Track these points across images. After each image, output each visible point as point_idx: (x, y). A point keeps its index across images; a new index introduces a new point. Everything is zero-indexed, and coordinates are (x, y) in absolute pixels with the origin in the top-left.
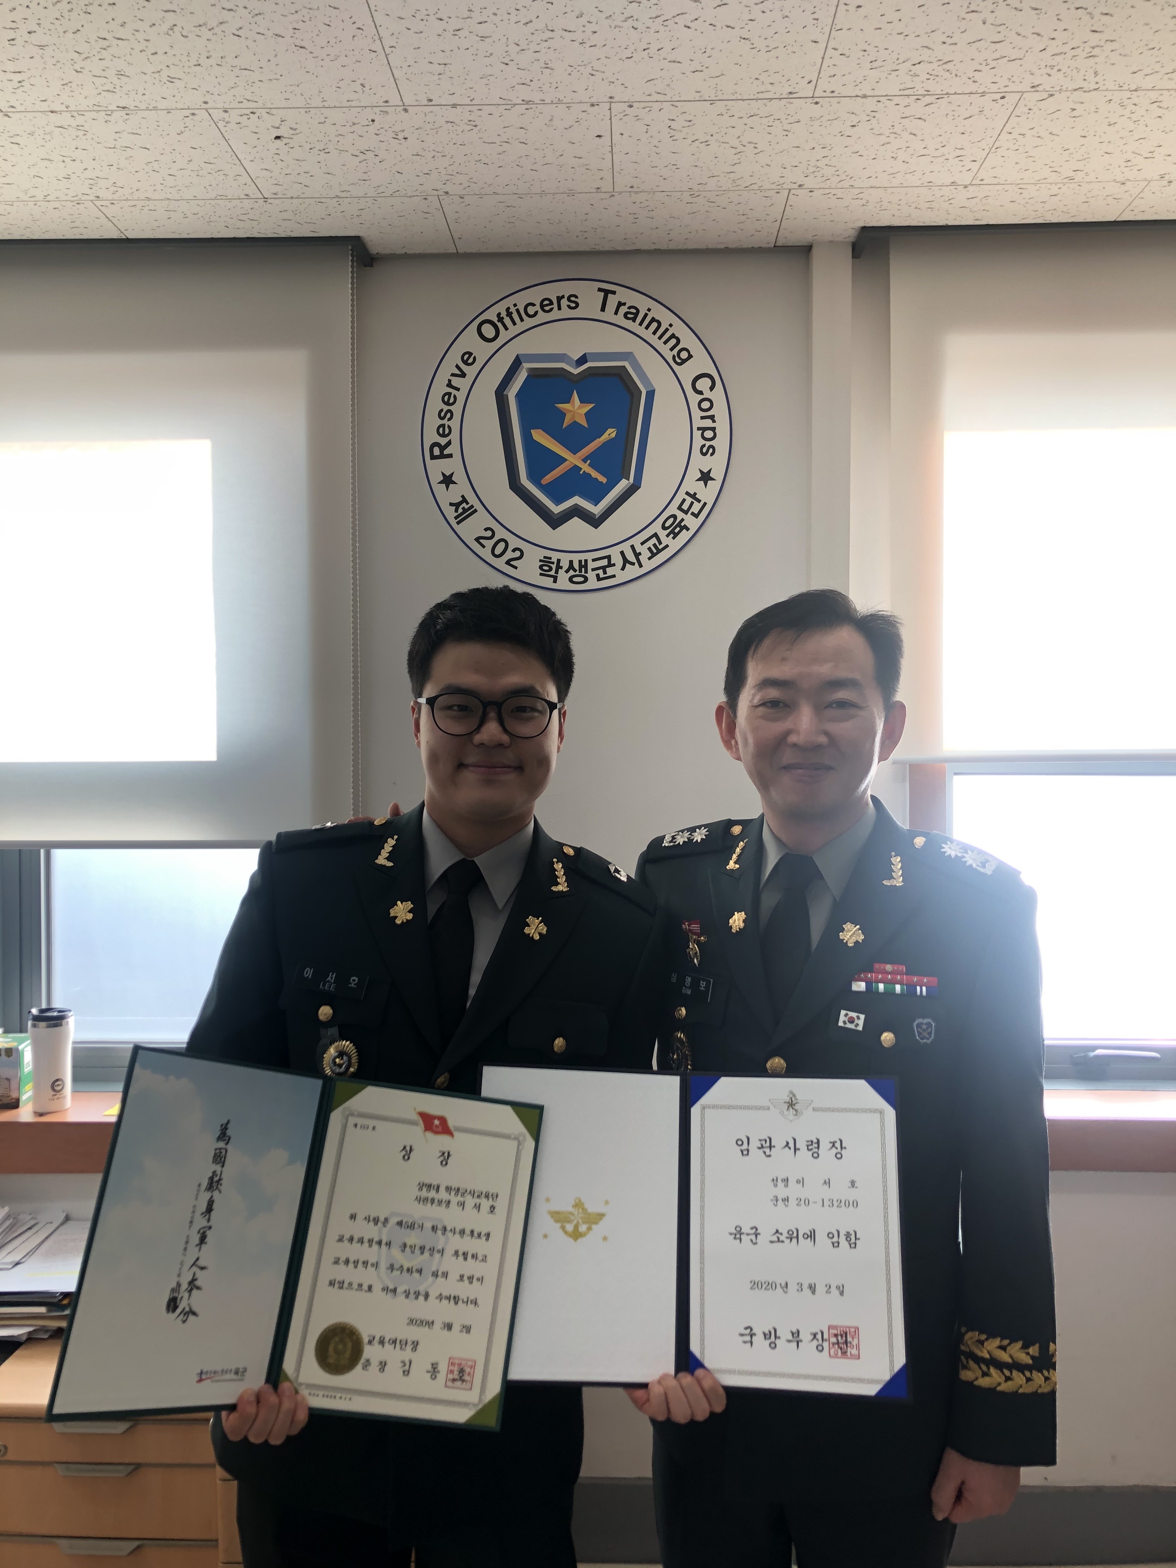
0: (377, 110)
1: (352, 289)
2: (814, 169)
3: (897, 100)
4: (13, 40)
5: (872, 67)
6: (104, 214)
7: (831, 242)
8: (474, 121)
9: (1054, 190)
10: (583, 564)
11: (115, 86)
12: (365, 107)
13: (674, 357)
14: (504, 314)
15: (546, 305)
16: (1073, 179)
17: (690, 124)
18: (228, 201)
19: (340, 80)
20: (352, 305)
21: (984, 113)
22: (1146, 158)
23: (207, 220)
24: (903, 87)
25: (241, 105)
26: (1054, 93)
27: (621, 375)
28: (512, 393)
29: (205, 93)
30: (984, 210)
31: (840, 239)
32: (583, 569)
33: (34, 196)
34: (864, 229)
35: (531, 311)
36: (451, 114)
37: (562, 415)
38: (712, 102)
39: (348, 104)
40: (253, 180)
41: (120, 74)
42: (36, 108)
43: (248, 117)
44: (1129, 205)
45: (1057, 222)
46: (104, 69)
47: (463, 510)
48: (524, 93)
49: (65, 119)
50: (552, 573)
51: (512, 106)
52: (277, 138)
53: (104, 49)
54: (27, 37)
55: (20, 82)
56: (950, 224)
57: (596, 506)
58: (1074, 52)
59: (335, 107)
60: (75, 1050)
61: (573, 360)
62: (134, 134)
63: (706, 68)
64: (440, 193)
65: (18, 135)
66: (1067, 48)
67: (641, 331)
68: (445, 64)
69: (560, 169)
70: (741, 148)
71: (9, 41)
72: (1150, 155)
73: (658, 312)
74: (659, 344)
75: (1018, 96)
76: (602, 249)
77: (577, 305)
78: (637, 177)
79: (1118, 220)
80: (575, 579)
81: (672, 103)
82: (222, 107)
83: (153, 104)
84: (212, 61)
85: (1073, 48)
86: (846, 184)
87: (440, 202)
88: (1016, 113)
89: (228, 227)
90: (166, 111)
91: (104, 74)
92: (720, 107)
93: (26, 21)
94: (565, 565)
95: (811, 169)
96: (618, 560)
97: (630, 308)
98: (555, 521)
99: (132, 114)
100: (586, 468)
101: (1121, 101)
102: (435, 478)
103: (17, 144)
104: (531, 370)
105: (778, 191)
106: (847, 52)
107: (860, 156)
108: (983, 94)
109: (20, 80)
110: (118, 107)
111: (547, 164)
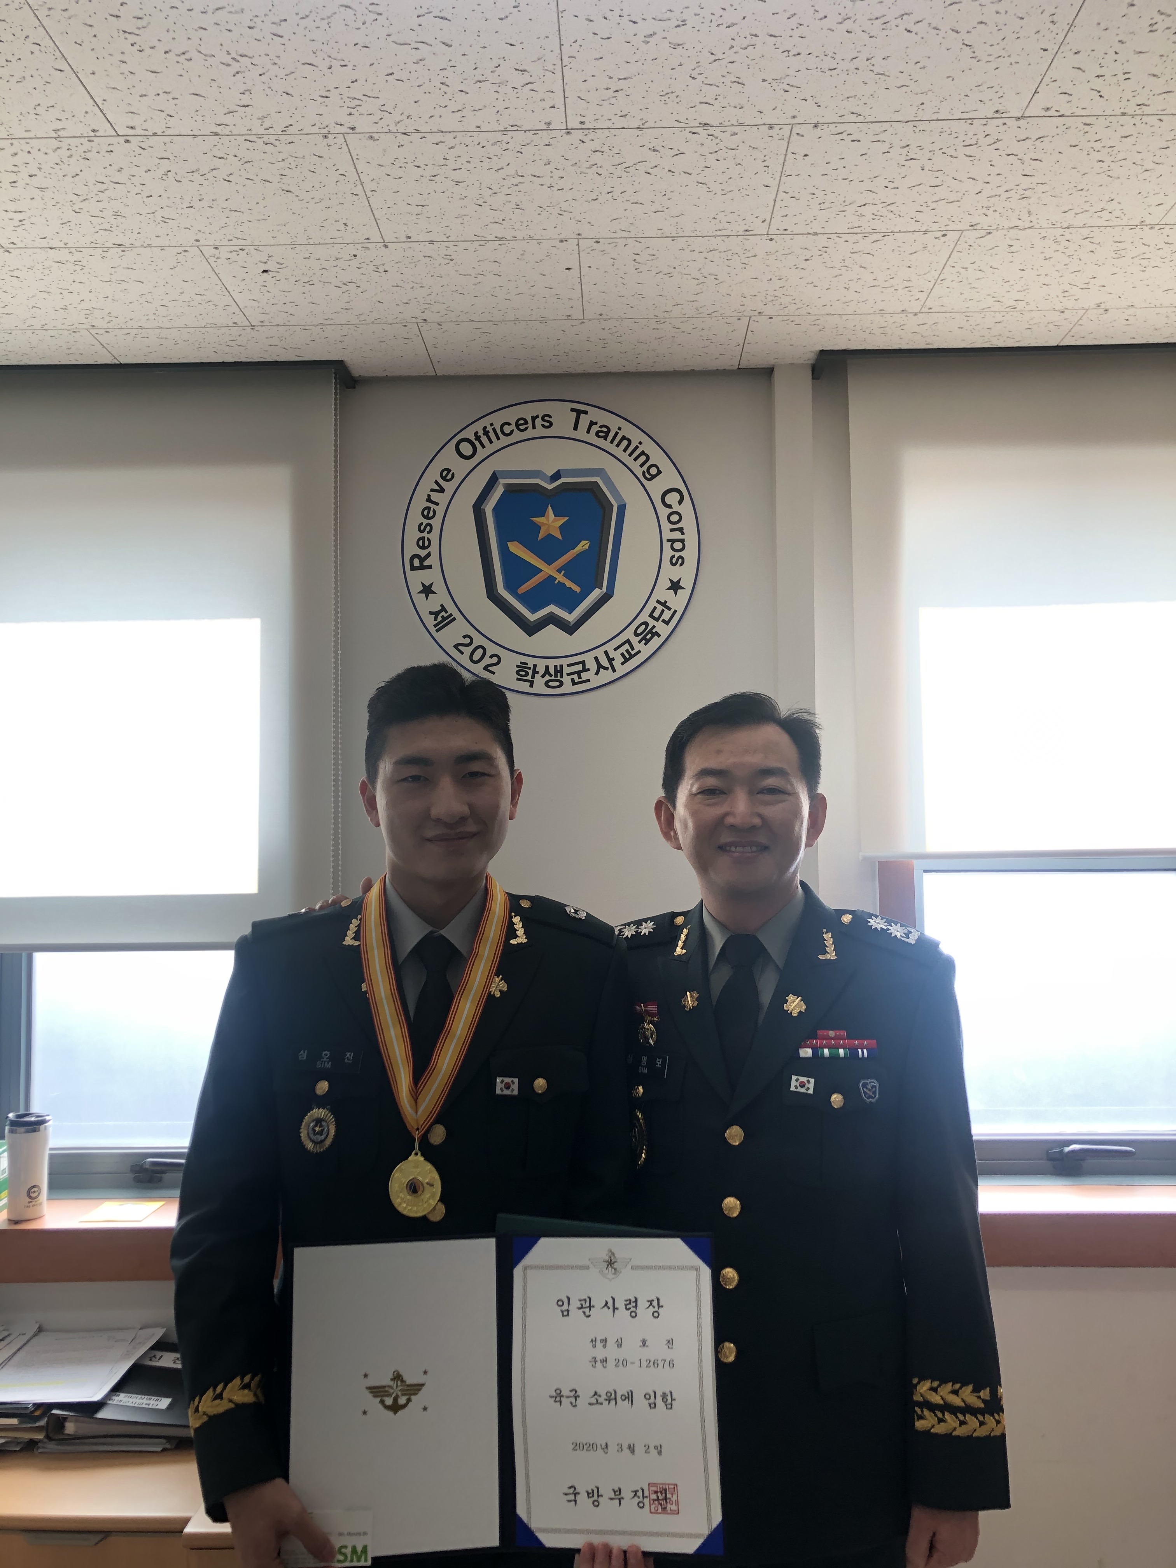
0: (359, 246)
1: (335, 409)
2: (773, 298)
3: (846, 237)
4: (14, 182)
5: (821, 208)
6: (99, 342)
7: (792, 364)
8: (450, 256)
9: (998, 317)
10: (559, 669)
11: (112, 226)
12: (348, 244)
13: (644, 473)
14: (481, 433)
15: (522, 423)
16: (1015, 308)
17: (653, 257)
18: (218, 328)
19: (324, 220)
20: (335, 425)
21: (928, 249)
22: (1082, 289)
23: (197, 346)
24: (850, 226)
25: (231, 243)
26: (991, 231)
27: (593, 489)
28: (489, 508)
29: (197, 232)
30: (934, 335)
31: (801, 361)
32: (559, 674)
33: (32, 325)
34: (822, 352)
35: (507, 429)
36: (429, 249)
37: (538, 528)
38: (674, 238)
39: (332, 241)
40: (241, 309)
41: (117, 215)
42: (36, 244)
43: (238, 253)
44: (1070, 331)
45: (1003, 346)
46: (101, 209)
47: (443, 619)
48: (498, 231)
49: (63, 255)
50: (529, 678)
51: (487, 242)
52: (265, 271)
53: (102, 192)
54: (28, 180)
55: (20, 221)
56: (903, 347)
57: (570, 614)
58: (1008, 194)
59: (319, 244)
60: (52, 1157)
61: (548, 476)
62: (129, 268)
63: (667, 208)
64: (419, 320)
65: (18, 269)
66: (1000, 191)
67: (612, 448)
68: (423, 206)
69: (532, 298)
70: (702, 280)
71: (10, 183)
72: (1086, 286)
73: (628, 431)
74: (629, 461)
75: (958, 234)
76: (574, 372)
77: (551, 424)
78: (605, 306)
79: (1061, 344)
80: (551, 684)
81: (637, 239)
82: (213, 244)
83: (148, 242)
84: (204, 203)
85: (1007, 191)
86: (803, 312)
87: (419, 329)
88: (957, 249)
89: (216, 353)
90: (160, 248)
91: (100, 214)
92: (681, 243)
93: (27, 165)
94: (541, 670)
95: (770, 298)
96: (592, 665)
97: (601, 427)
98: (531, 629)
99: (128, 251)
100: (560, 578)
101: (1055, 238)
102: (416, 588)
103: (17, 277)
104: (508, 487)
105: (739, 318)
106: (797, 196)
107: (815, 286)
108: (926, 232)
109: (21, 219)
110: (114, 244)
111: (520, 294)
